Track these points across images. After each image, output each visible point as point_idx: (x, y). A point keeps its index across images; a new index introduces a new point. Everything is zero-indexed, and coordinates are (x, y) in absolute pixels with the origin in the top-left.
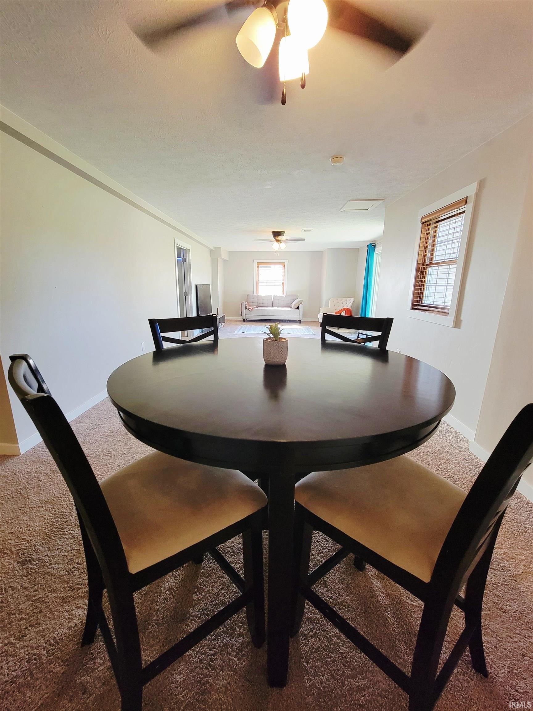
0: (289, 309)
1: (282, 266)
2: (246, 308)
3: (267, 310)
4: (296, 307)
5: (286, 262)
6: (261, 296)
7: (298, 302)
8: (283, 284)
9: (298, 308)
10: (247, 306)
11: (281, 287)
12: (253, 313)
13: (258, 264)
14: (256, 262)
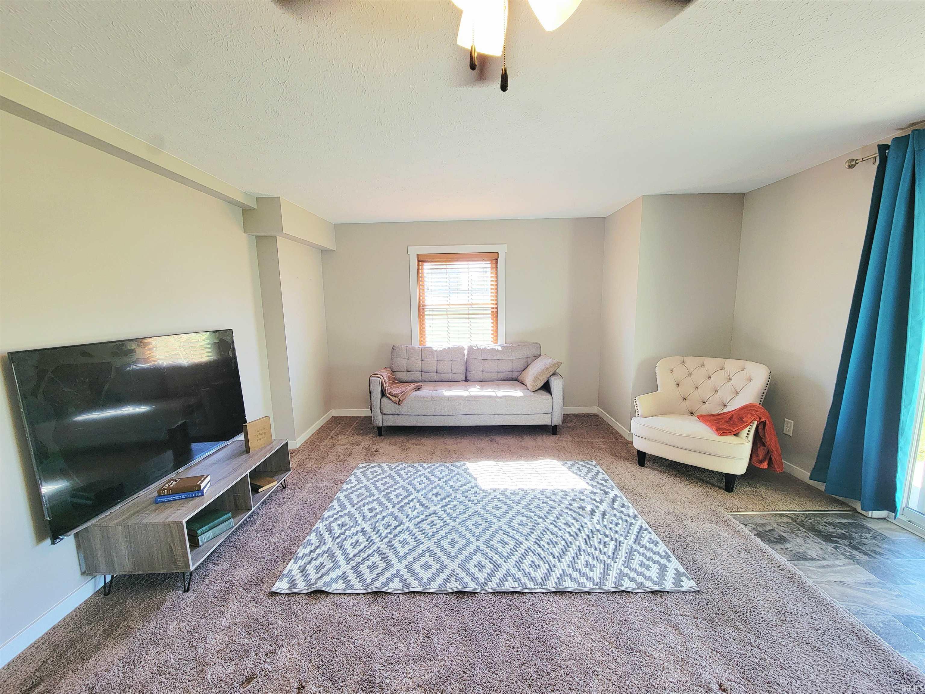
0: (517, 392)
1: (488, 265)
2: (383, 394)
3: (450, 398)
4: (541, 384)
5: (501, 249)
6: (430, 351)
7: (547, 369)
8: (495, 314)
9: (546, 387)
10: (386, 386)
11: (489, 322)
12: (404, 408)
13: (421, 259)
14: (413, 251)
